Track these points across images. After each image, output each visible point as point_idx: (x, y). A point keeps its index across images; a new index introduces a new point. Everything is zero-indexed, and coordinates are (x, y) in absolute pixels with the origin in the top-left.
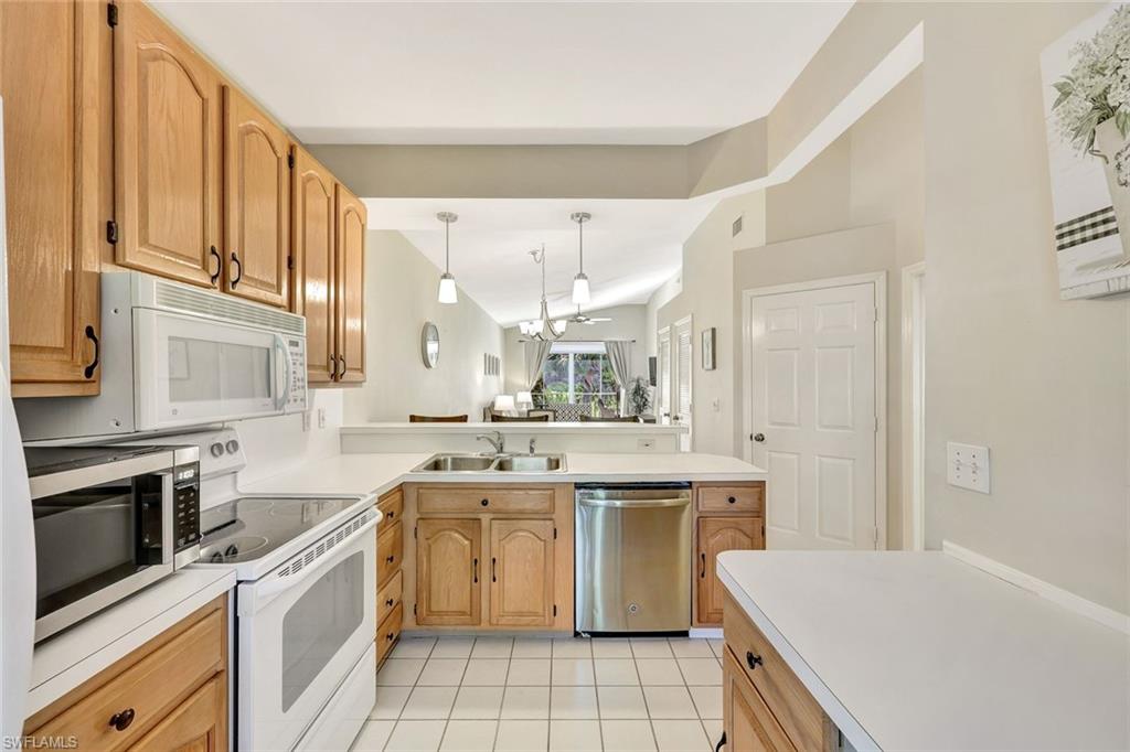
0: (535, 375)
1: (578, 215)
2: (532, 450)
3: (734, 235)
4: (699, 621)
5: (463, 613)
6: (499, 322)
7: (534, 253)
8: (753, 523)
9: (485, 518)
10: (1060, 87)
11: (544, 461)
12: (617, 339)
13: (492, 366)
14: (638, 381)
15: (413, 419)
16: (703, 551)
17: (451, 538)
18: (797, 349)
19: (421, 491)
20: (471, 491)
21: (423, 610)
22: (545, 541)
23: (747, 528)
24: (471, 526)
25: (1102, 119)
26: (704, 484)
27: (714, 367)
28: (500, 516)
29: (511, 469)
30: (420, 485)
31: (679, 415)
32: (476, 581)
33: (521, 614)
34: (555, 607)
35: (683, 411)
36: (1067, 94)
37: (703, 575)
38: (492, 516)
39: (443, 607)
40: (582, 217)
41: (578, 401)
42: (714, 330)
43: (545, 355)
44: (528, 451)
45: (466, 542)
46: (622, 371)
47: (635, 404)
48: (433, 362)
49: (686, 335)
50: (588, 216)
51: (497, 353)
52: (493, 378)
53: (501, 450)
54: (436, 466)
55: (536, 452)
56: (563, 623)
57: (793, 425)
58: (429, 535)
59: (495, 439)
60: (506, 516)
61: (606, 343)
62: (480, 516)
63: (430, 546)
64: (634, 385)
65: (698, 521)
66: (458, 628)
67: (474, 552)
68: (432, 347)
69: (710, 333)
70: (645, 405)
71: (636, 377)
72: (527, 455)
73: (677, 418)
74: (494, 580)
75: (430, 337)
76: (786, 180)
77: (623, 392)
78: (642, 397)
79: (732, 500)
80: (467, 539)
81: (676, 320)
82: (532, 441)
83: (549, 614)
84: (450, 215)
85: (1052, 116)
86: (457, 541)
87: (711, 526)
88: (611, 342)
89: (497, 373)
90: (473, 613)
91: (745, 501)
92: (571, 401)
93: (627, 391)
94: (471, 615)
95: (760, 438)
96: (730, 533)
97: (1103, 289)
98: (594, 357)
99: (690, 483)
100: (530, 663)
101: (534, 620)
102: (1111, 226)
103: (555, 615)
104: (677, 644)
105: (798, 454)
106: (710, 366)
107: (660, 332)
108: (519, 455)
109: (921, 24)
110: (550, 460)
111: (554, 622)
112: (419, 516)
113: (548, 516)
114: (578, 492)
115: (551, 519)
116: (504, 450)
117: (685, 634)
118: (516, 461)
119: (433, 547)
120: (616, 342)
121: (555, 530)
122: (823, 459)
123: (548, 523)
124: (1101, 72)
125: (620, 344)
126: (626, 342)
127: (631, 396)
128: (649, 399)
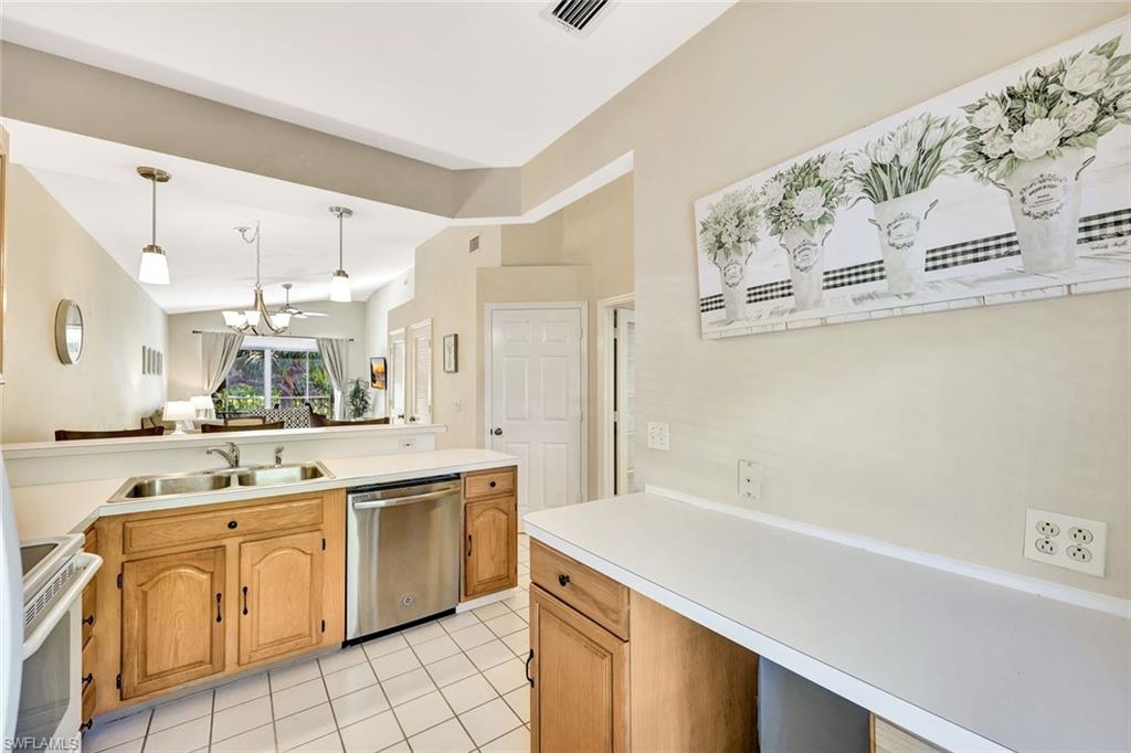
0: (218, 374)
1: (338, 209)
2: (278, 460)
3: (471, 251)
4: (466, 595)
5: (201, 663)
6: (162, 306)
7: (242, 230)
8: (508, 502)
9: (231, 544)
10: (703, 224)
11: (297, 472)
12: (334, 337)
13: (151, 362)
14: (357, 382)
15: (62, 436)
16: (470, 532)
17: (181, 576)
18: (527, 357)
19: (127, 524)
20: (212, 515)
21: (133, 678)
22: (311, 554)
23: (504, 506)
24: (211, 557)
25: (719, 248)
26: (471, 474)
27: (456, 370)
28: (253, 537)
29: (254, 484)
30: (125, 520)
31: (416, 416)
32: (219, 619)
33: (281, 641)
34: (323, 622)
35: (419, 412)
36: (706, 229)
37: (470, 554)
38: (241, 539)
39: (168, 663)
40: (344, 212)
41: (277, 406)
42: (456, 336)
43: (234, 352)
44: (273, 462)
45: (205, 577)
46: (338, 370)
47: (353, 408)
48: (73, 355)
49: (423, 338)
50: (349, 212)
51: (159, 345)
52: (153, 378)
53: (236, 464)
54: (138, 491)
55: (283, 462)
56: (334, 636)
57: (524, 419)
58: (143, 580)
59: (226, 450)
60: (260, 536)
61: (318, 340)
62: (224, 542)
63: (145, 594)
64: (352, 388)
65: (465, 507)
66: (192, 683)
67: (216, 586)
68: (73, 335)
69: (453, 338)
70: (365, 408)
71: (355, 379)
72: (272, 467)
73: (413, 419)
74: (245, 612)
75: (70, 319)
76: (533, 221)
77: (338, 395)
78: (362, 400)
79: (493, 484)
80: (203, 571)
81: (415, 322)
82: (279, 451)
83: (317, 631)
84: (160, 173)
85: (700, 239)
86: (190, 578)
87: (476, 510)
88: (323, 339)
89: (159, 372)
90: (213, 658)
91: (502, 485)
92: (268, 407)
93: (343, 393)
94: (211, 662)
95: (499, 432)
96: (490, 513)
97: (718, 336)
98: (297, 355)
99: (458, 474)
100: (295, 690)
101: (297, 644)
102: (722, 304)
103: (323, 630)
104: (447, 622)
105: (528, 443)
106: (453, 368)
107: (392, 333)
108: (261, 468)
109: (632, 152)
110: (304, 470)
111: (322, 638)
112: (125, 558)
113: (316, 527)
114: (350, 497)
115: (318, 530)
116: (240, 463)
117: (452, 612)
118: (259, 475)
119: (150, 593)
120: (331, 340)
121: (324, 541)
122: (547, 446)
123: (317, 533)
124: (719, 223)
125: (334, 343)
126: (342, 340)
127: (348, 399)
128: (370, 402)
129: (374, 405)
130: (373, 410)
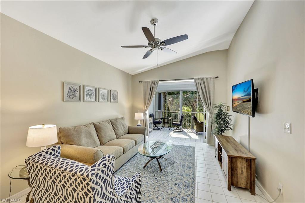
12: (204, 76)
14: (220, 107)
46: (207, 98)
47: (217, 125)
61: (195, 80)
64: (216, 110)
71: (219, 104)
78: (224, 121)
88: (199, 79)
93: (211, 114)
120: (203, 79)
125: (205, 81)
126: (210, 78)
127: (214, 119)
128: (231, 123)
129: (234, 126)
130: (233, 129)
